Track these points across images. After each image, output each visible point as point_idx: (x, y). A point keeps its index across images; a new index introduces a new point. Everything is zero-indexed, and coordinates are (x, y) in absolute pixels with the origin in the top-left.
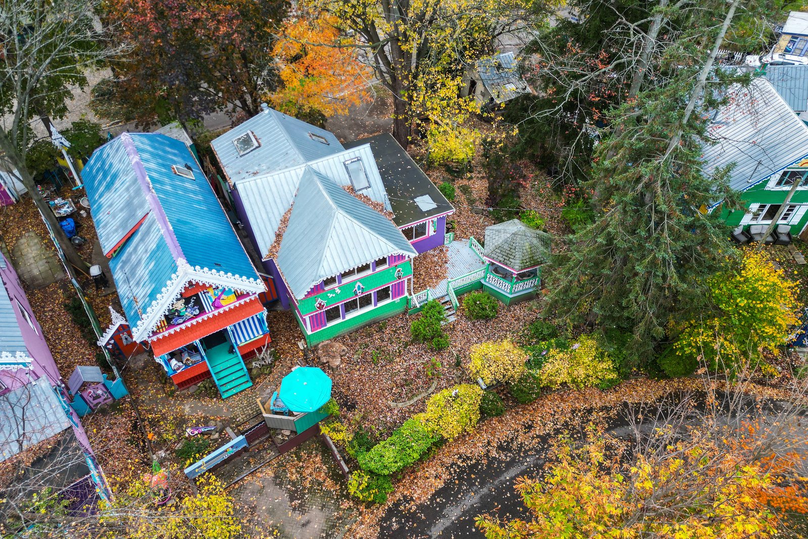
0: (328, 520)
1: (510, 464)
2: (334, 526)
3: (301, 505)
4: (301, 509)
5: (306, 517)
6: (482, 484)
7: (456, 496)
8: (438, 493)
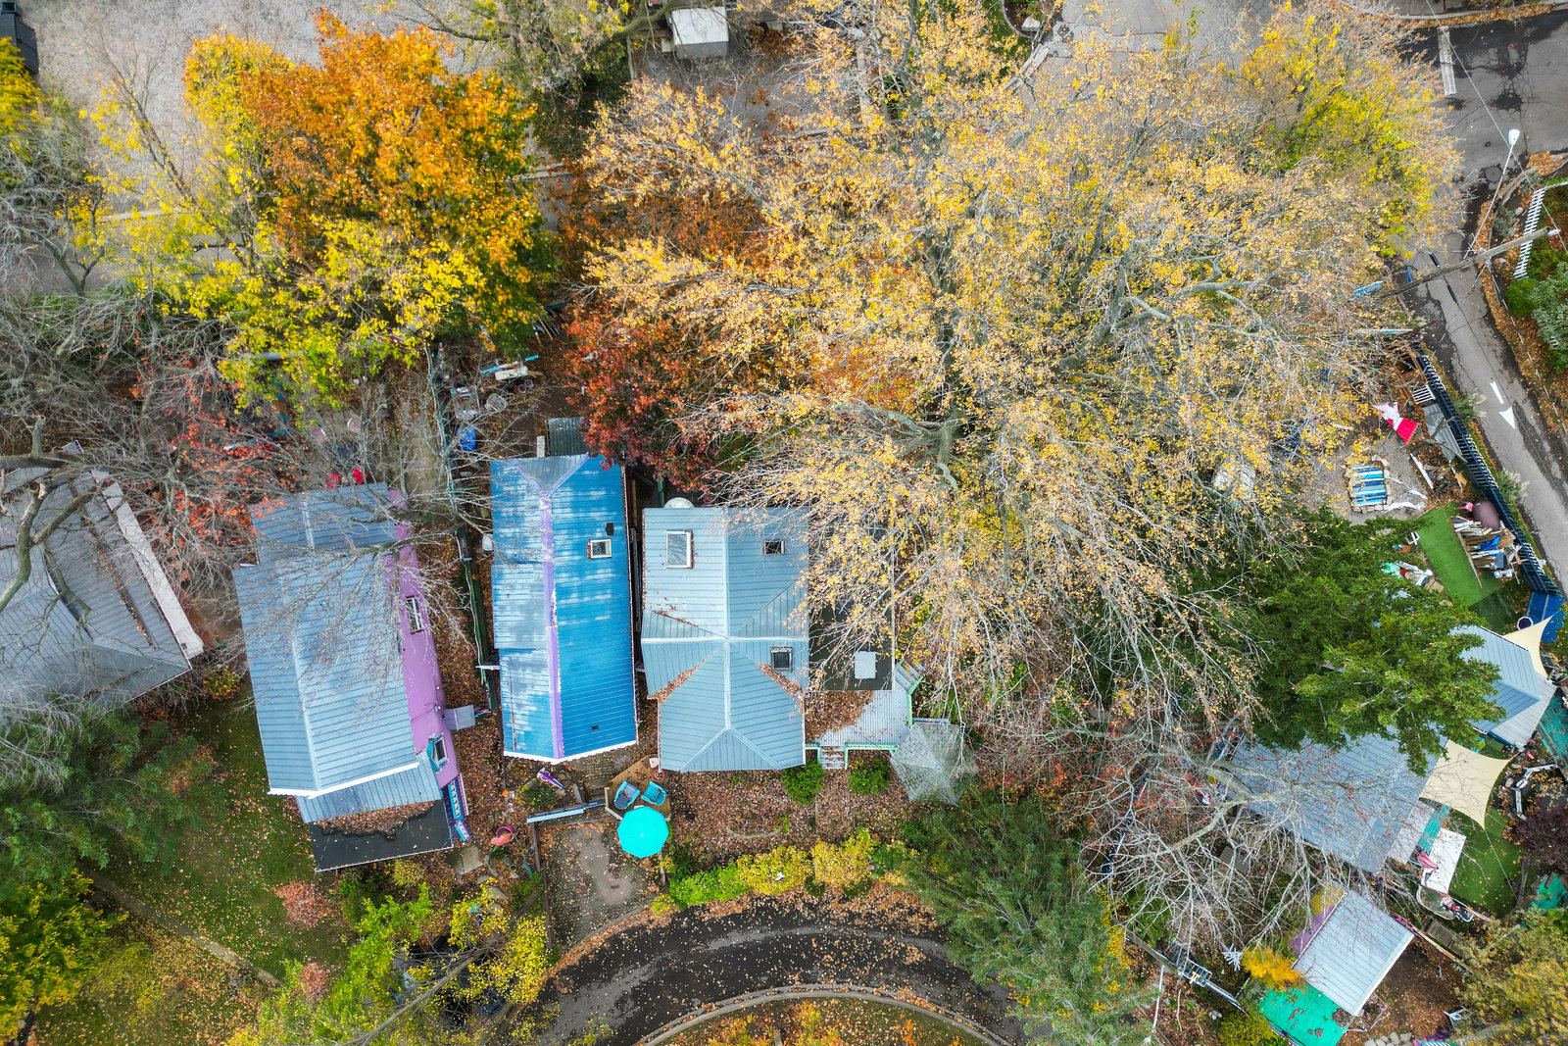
0: (633, 893)
1: (807, 923)
2: (636, 900)
3: (616, 869)
4: (616, 872)
5: (617, 882)
6: (773, 928)
7: (745, 926)
8: (734, 916)
